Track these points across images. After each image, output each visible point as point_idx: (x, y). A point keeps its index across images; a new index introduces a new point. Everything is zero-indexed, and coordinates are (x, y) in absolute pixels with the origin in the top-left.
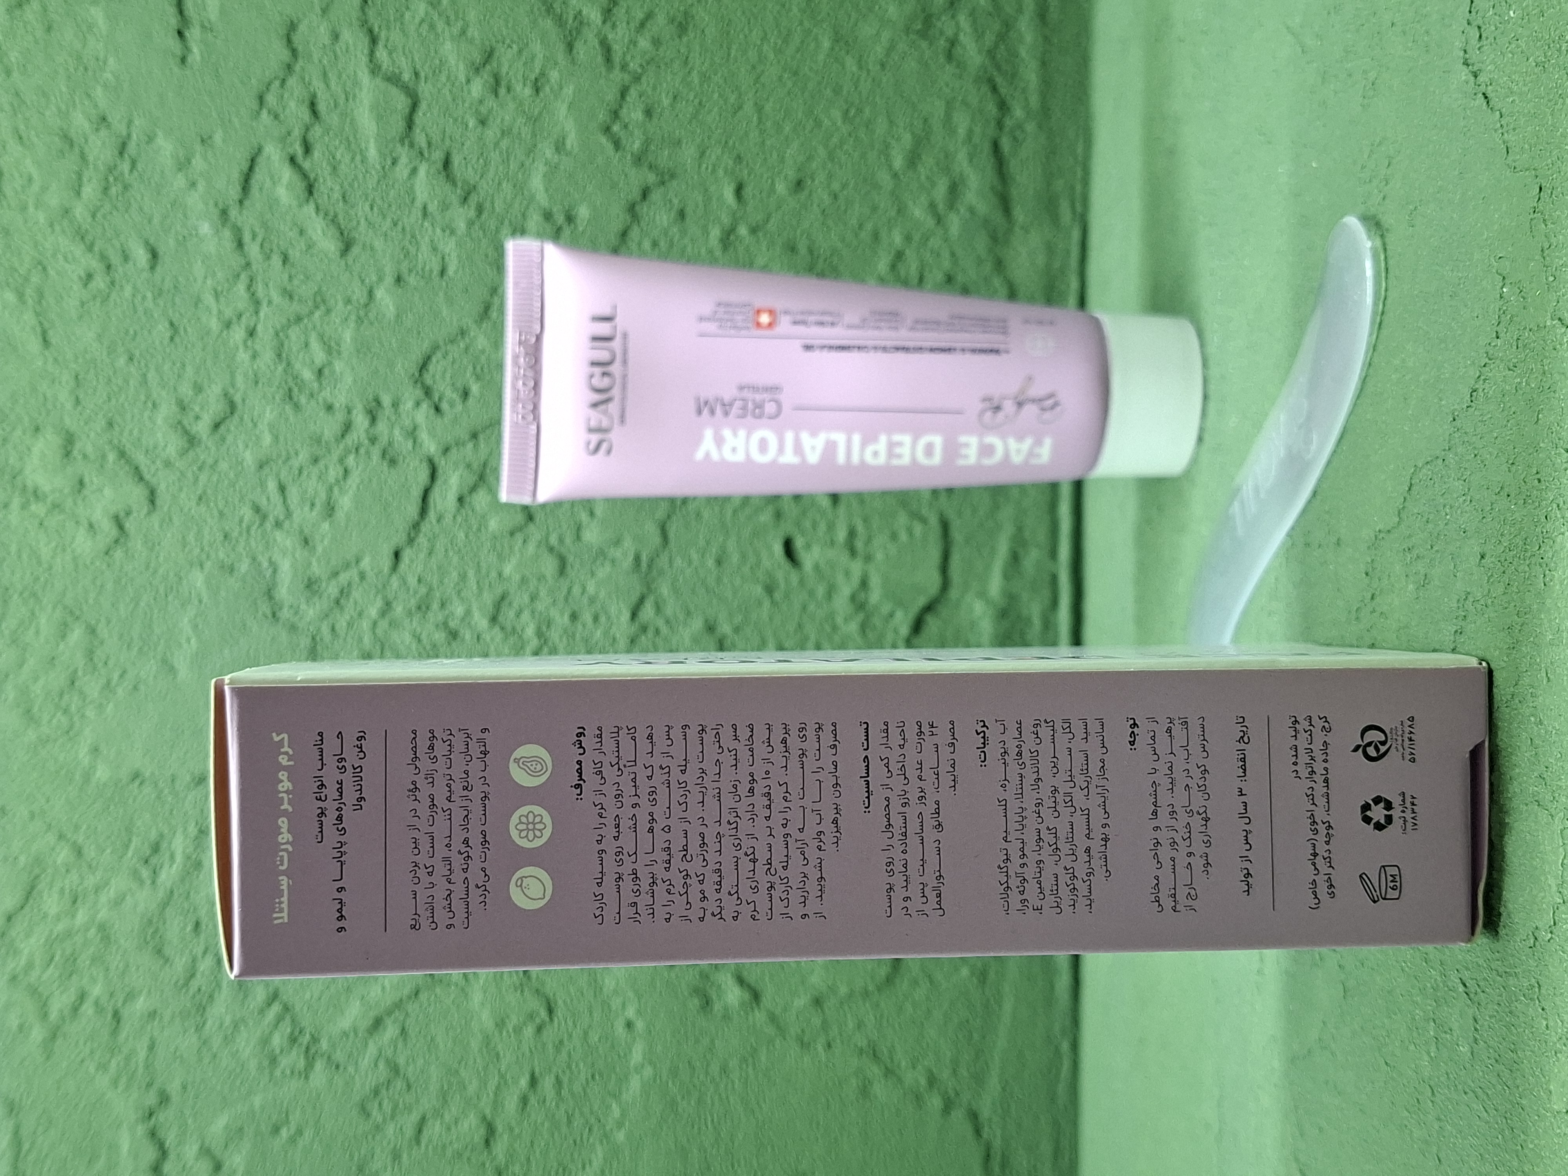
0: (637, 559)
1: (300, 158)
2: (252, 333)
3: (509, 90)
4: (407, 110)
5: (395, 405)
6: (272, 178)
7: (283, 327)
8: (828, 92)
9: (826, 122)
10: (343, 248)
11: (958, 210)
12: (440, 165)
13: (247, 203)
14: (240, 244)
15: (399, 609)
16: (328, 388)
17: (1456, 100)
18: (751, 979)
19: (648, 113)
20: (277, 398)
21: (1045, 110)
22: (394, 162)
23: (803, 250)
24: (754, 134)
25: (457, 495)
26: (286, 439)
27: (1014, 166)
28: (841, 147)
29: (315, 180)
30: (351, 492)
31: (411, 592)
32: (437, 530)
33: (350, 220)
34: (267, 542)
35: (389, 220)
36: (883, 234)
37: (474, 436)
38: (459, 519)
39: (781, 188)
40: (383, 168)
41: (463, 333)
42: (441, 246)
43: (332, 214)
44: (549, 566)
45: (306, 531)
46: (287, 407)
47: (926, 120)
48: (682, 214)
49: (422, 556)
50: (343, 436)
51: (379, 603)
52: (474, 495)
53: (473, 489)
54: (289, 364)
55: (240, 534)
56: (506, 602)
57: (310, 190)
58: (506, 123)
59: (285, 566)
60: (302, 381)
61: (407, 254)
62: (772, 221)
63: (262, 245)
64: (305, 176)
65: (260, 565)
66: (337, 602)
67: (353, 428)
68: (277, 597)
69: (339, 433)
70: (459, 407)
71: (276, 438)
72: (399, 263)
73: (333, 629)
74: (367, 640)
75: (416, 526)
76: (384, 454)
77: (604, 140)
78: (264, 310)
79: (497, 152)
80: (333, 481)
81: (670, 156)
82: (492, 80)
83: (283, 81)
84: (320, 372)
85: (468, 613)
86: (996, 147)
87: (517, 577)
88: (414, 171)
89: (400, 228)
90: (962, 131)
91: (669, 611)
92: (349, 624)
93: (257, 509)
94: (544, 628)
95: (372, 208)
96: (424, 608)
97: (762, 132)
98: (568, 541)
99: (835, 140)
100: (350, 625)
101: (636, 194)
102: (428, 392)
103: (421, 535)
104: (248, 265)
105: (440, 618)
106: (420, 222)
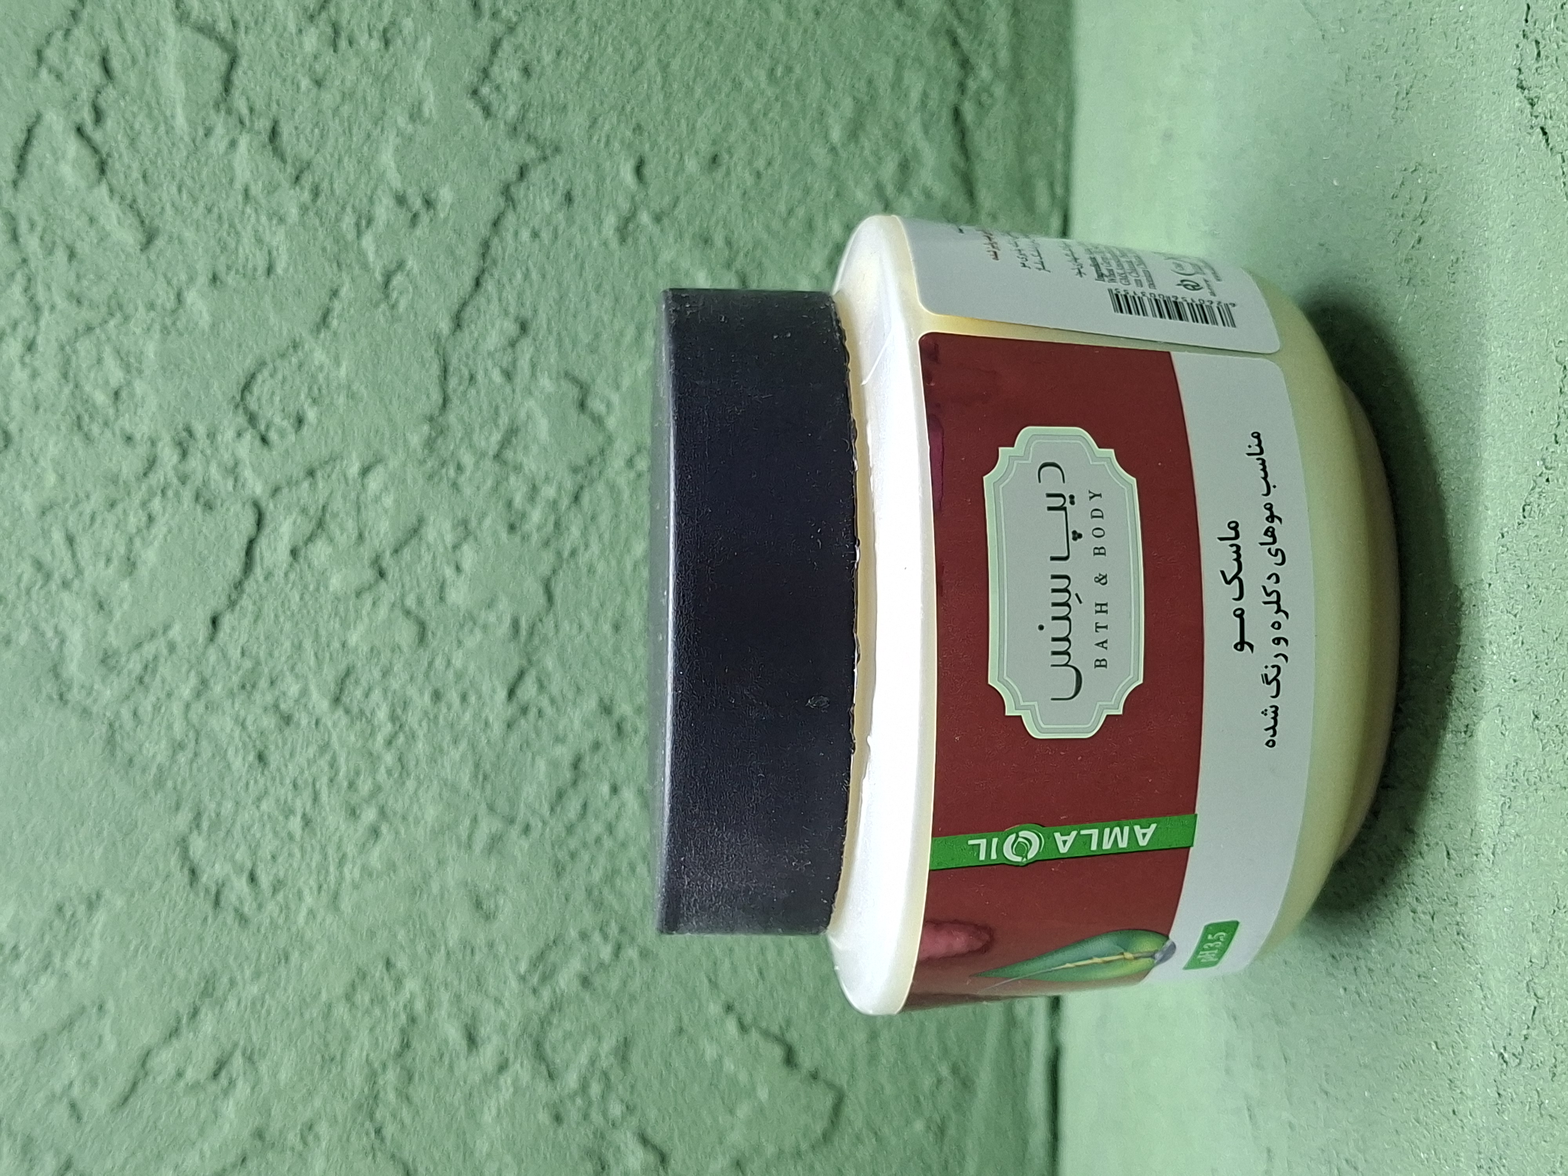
0: (515, 625)
1: (89, 127)
2: (30, 346)
3: (351, 43)
4: (223, 68)
5: (212, 436)
6: (54, 152)
7: (68, 342)
8: (750, 45)
9: (748, 84)
10: (144, 241)
11: (910, 194)
12: (265, 137)
13: (23, 184)
14: (15, 237)
15: (217, 689)
16: (127, 415)
17: (1507, 131)
18: (657, 1138)
19: (526, 71)
20: (63, 428)
21: (1017, 72)
22: (208, 133)
23: (719, 241)
24: (658, 98)
25: (289, 547)
26: (74, 479)
27: (978, 138)
28: (765, 115)
29: (109, 155)
30: (156, 544)
31: (233, 668)
32: (264, 590)
33: (153, 205)
34: (53, 607)
35: (201, 204)
36: (819, 221)
37: (311, 473)
38: (292, 576)
39: (692, 165)
40: (194, 141)
41: (295, 346)
42: (267, 238)
43: (129, 196)
44: (405, 634)
45: (101, 593)
46: (76, 439)
47: (870, 82)
48: (569, 198)
49: (246, 622)
50: (145, 474)
51: (193, 680)
52: (310, 545)
53: (310, 539)
54: (77, 386)
55: (18, 597)
56: (352, 678)
57: (102, 168)
58: (348, 84)
59: (75, 636)
60: (94, 405)
61: (224, 248)
62: (681, 205)
63: (42, 239)
64: (95, 150)
65: (43, 635)
66: (141, 680)
67: (158, 464)
68: (65, 675)
69: (141, 471)
70: (292, 438)
71: (62, 478)
72: (215, 257)
73: (135, 713)
74: (179, 728)
75: (239, 586)
76: (197, 498)
77: (469, 104)
78: (46, 317)
79: (337, 121)
80: (134, 531)
81: (553, 125)
82: (329, 30)
83: (67, 33)
84: (117, 394)
85: (304, 692)
86: (957, 114)
87: (365, 648)
88: (233, 144)
89: (215, 215)
90: (915, 96)
91: (554, 689)
92: (154, 707)
93: (38, 565)
94: (399, 711)
95: (180, 190)
96: (248, 686)
97: (667, 96)
98: (429, 602)
99: (758, 106)
100: (157, 708)
101: (511, 173)
102: (252, 419)
103: (245, 596)
104: (25, 261)
105: (269, 698)
106: (240, 207)
